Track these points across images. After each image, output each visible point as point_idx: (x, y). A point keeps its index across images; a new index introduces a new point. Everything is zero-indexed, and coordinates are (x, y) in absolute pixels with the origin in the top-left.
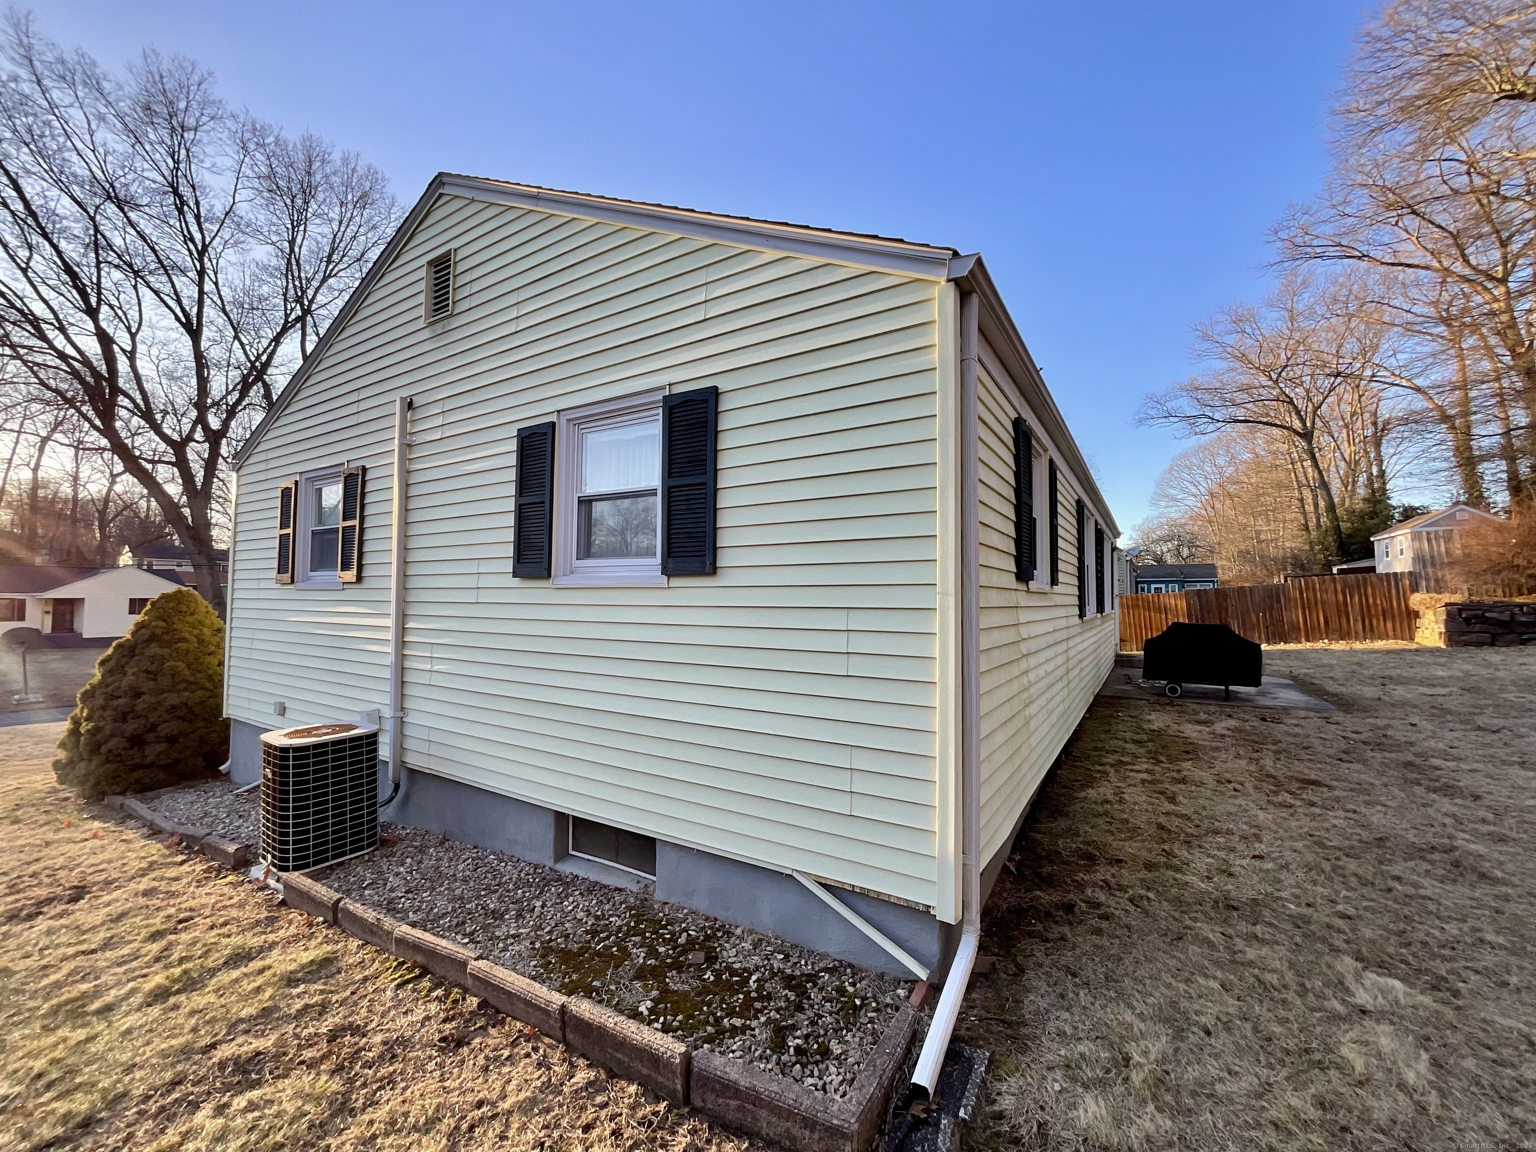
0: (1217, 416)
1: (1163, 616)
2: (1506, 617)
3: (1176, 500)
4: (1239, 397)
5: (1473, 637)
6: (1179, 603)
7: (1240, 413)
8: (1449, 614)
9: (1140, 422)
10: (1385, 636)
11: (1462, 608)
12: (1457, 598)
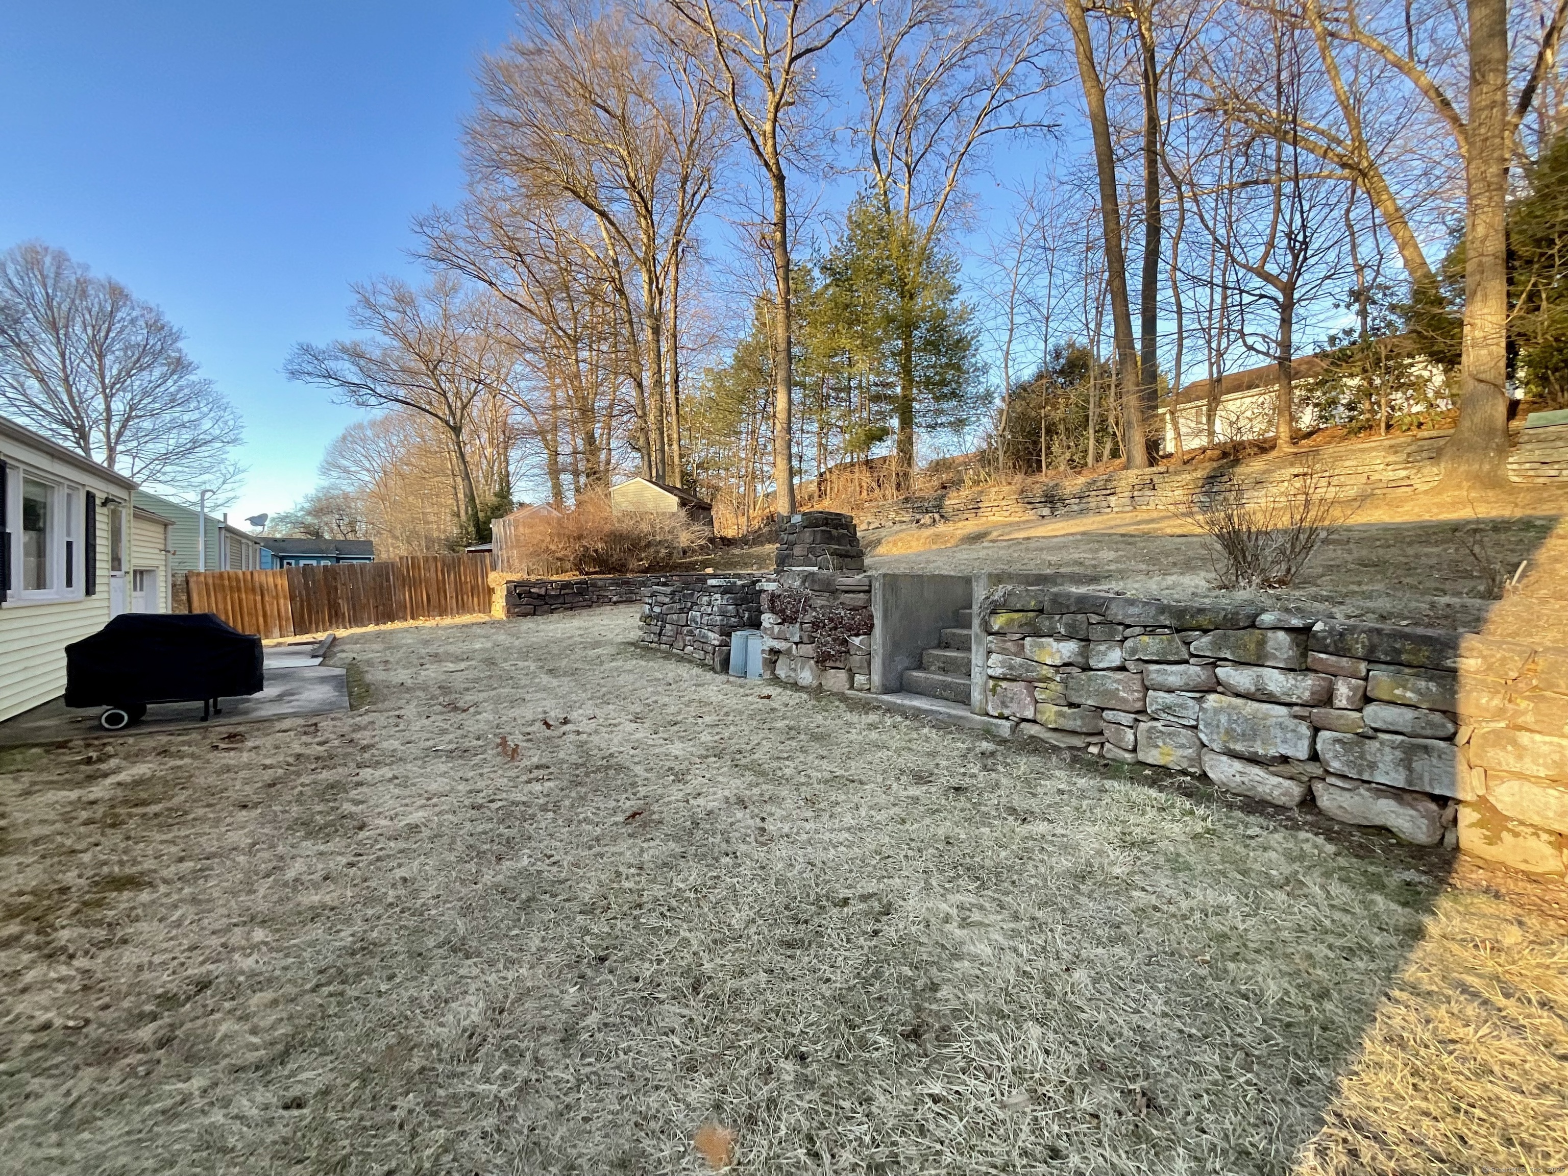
0: (379, 390)
1: (259, 598)
2: (543, 592)
3: (348, 472)
4: (402, 377)
5: (523, 609)
6: (279, 581)
7: (402, 393)
8: (508, 589)
9: (294, 374)
10: (471, 611)
11: (518, 584)
12: (516, 577)
